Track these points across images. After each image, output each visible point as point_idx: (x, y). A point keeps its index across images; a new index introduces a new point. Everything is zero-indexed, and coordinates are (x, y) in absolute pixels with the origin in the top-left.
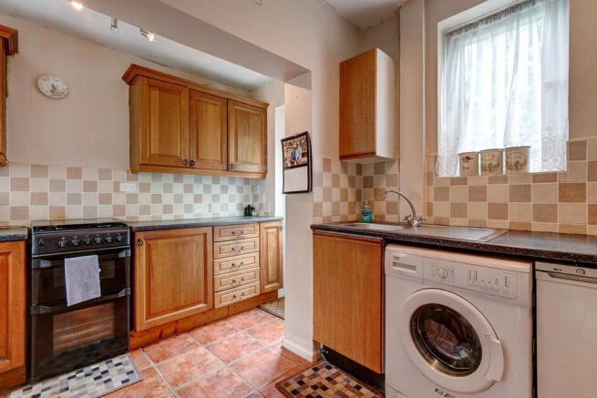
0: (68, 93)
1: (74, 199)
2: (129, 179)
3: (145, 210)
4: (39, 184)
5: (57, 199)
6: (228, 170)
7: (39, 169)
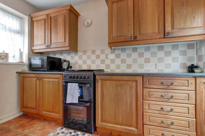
0: (92, 22)
1: (93, 62)
2: (112, 53)
3: (118, 67)
4: (85, 57)
5: (89, 62)
6: (164, 37)
7: (85, 52)
